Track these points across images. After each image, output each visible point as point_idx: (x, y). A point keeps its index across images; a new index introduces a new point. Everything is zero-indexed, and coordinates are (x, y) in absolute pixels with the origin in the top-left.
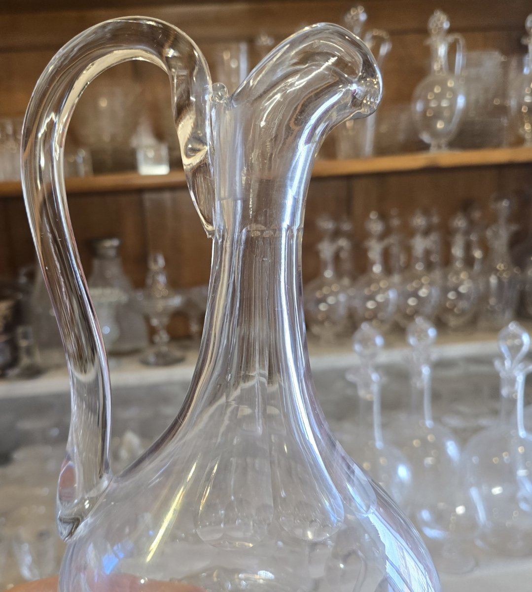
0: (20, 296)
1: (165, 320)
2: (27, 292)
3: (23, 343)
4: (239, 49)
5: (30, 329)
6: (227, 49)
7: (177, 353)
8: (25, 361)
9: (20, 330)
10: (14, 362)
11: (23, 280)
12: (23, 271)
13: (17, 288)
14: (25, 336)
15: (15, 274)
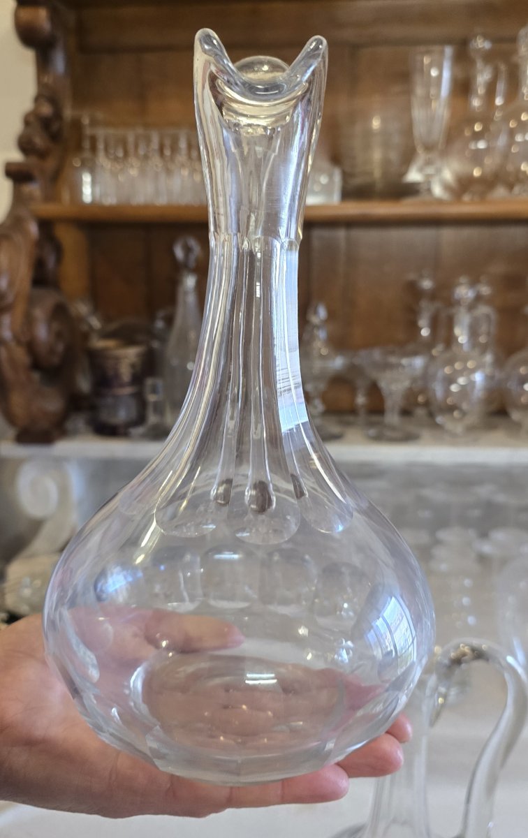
0: (156, 345)
1: (322, 386)
2: (163, 339)
3: (152, 398)
4: (442, 53)
5: (159, 382)
6: (428, 53)
7: (335, 429)
8: (152, 419)
9: (149, 382)
10: (140, 420)
11: (160, 324)
12: (161, 314)
13: (151, 334)
14: (154, 391)
15: (152, 318)
